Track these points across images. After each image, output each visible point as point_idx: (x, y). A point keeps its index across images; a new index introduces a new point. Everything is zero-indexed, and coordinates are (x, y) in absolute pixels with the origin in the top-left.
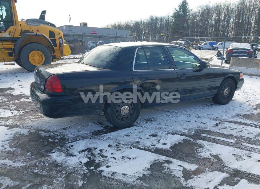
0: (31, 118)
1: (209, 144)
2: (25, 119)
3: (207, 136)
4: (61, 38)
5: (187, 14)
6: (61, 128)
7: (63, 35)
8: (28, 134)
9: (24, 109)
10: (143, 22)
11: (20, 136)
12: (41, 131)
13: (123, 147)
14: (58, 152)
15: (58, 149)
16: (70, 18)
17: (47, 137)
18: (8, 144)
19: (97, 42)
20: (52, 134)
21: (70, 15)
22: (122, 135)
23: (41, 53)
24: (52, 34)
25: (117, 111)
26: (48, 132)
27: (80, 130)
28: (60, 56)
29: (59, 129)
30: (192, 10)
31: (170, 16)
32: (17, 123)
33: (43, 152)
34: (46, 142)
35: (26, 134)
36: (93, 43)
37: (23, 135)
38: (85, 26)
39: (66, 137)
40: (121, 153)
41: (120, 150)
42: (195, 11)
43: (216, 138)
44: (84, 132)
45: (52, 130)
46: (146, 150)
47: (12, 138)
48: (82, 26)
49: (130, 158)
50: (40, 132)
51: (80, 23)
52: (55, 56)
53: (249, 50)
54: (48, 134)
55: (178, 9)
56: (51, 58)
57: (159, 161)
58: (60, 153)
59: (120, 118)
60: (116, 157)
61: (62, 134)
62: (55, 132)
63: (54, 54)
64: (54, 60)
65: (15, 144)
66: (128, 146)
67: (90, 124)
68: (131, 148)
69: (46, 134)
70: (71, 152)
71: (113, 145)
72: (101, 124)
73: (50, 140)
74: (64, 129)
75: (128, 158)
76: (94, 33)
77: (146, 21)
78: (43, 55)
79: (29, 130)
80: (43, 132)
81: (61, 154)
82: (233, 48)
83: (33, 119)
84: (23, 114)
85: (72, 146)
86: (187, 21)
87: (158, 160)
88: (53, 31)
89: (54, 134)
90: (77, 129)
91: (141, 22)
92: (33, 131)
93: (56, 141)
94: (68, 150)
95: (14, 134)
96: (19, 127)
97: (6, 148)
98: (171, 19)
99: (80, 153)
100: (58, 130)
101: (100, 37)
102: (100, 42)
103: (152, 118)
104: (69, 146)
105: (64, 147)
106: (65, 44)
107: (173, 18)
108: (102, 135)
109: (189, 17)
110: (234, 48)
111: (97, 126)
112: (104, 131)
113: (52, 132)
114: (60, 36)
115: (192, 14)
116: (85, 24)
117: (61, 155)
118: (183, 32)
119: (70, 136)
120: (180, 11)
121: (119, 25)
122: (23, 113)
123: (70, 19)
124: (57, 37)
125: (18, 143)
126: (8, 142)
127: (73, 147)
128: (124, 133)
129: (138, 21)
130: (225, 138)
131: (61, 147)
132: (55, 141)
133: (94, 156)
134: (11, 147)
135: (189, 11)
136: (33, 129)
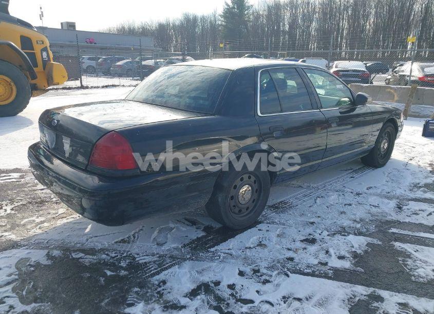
0: (38, 220)
1: (417, 248)
2: (24, 225)
3: (401, 232)
4: (45, 49)
5: (246, 12)
6: (116, 241)
7: (48, 45)
8: (49, 262)
9: (12, 201)
10: (171, 25)
11: (32, 269)
12: (74, 251)
13: (269, 273)
14: (142, 300)
15: (137, 293)
16: (42, 12)
17: (96, 264)
18: (14, 295)
19: (99, 58)
20: (104, 256)
21: (41, 8)
22: (252, 246)
23: (9, 80)
24: (26, 42)
25: (232, 198)
26: (92, 252)
27: (160, 240)
28: (46, 85)
29: (113, 242)
30: (252, 6)
31: (217, 15)
32: (11, 237)
33: (106, 304)
34: (102, 279)
35: (45, 261)
36: (89, 59)
37: (38, 265)
38: (72, 29)
39: (141, 262)
40: (276, 290)
41: (268, 281)
42: (257, 8)
43: (417, 234)
44: (171, 245)
45: (100, 246)
46: (317, 276)
47: (17, 277)
48: (65, 27)
49: (299, 300)
50: (74, 255)
51: (62, 24)
52: (35, 84)
53: (364, 71)
54: (95, 257)
55: (231, 4)
56: (28, 88)
57: (357, 299)
58: (149, 304)
59: (237, 210)
60: (271, 300)
61: (125, 255)
62: (107, 250)
63: (34, 82)
64: (34, 92)
65: (30, 292)
66: (279, 271)
67: (172, 225)
68: (288, 276)
69: (91, 257)
70: (169, 297)
71: (248, 270)
72: (193, 223)
73: (109, 273)
74: (123, 241)
75: (295, 299)
76: (91, 43)
77: (177, 23)
78: (12, 84)
79: (46, 251)
80: (81, 255)
81: (150, 306)
82: (339, 69)
83: (42, 222)
84: (13, 212)
85: (164, 282)
86: (245, 23)
87: (355, 296)
88: (29, 36)
89: (109, 258)
90: (152, 239)
91: (168, 25)
92: (56, 253)
93: (123, 273)
94: (161, 295)
95: (16, 265)
96: (20, 246)
97: (11, 307)
98: (219, 20)
99: (191, 299)
100: (113, 244)
101: (102, 49)
102: (104, 57)
103: (281, 202)
104: (157, 283)
105: (149, 288)
106: (54, 61)
107: (223, 19)
108: (212, 249)
109: (249, 17)
110: (341, 69)
111: (188, 228)
112: (210, 240)
113: (102, 250)
114: (42, 47)
115: (253, 13)
116: (72, 26)
117: (154, 309)
118: (240, 43)
119: (147, 259)
120: (233, 8)
121: (130, 29)
122: (12, 209)
123: (41, 16)
124: (37, 49)
125: (36, 290)
126: (10, 287)
127: (168, 284)
128: (251, 240)
129: (164, 23)
130: (431, 233)
131: (140, 288)
132: (121, 274)
133: (226, 303)
134: (23, 300)
135: (249, 7)
136: (55, 248)
